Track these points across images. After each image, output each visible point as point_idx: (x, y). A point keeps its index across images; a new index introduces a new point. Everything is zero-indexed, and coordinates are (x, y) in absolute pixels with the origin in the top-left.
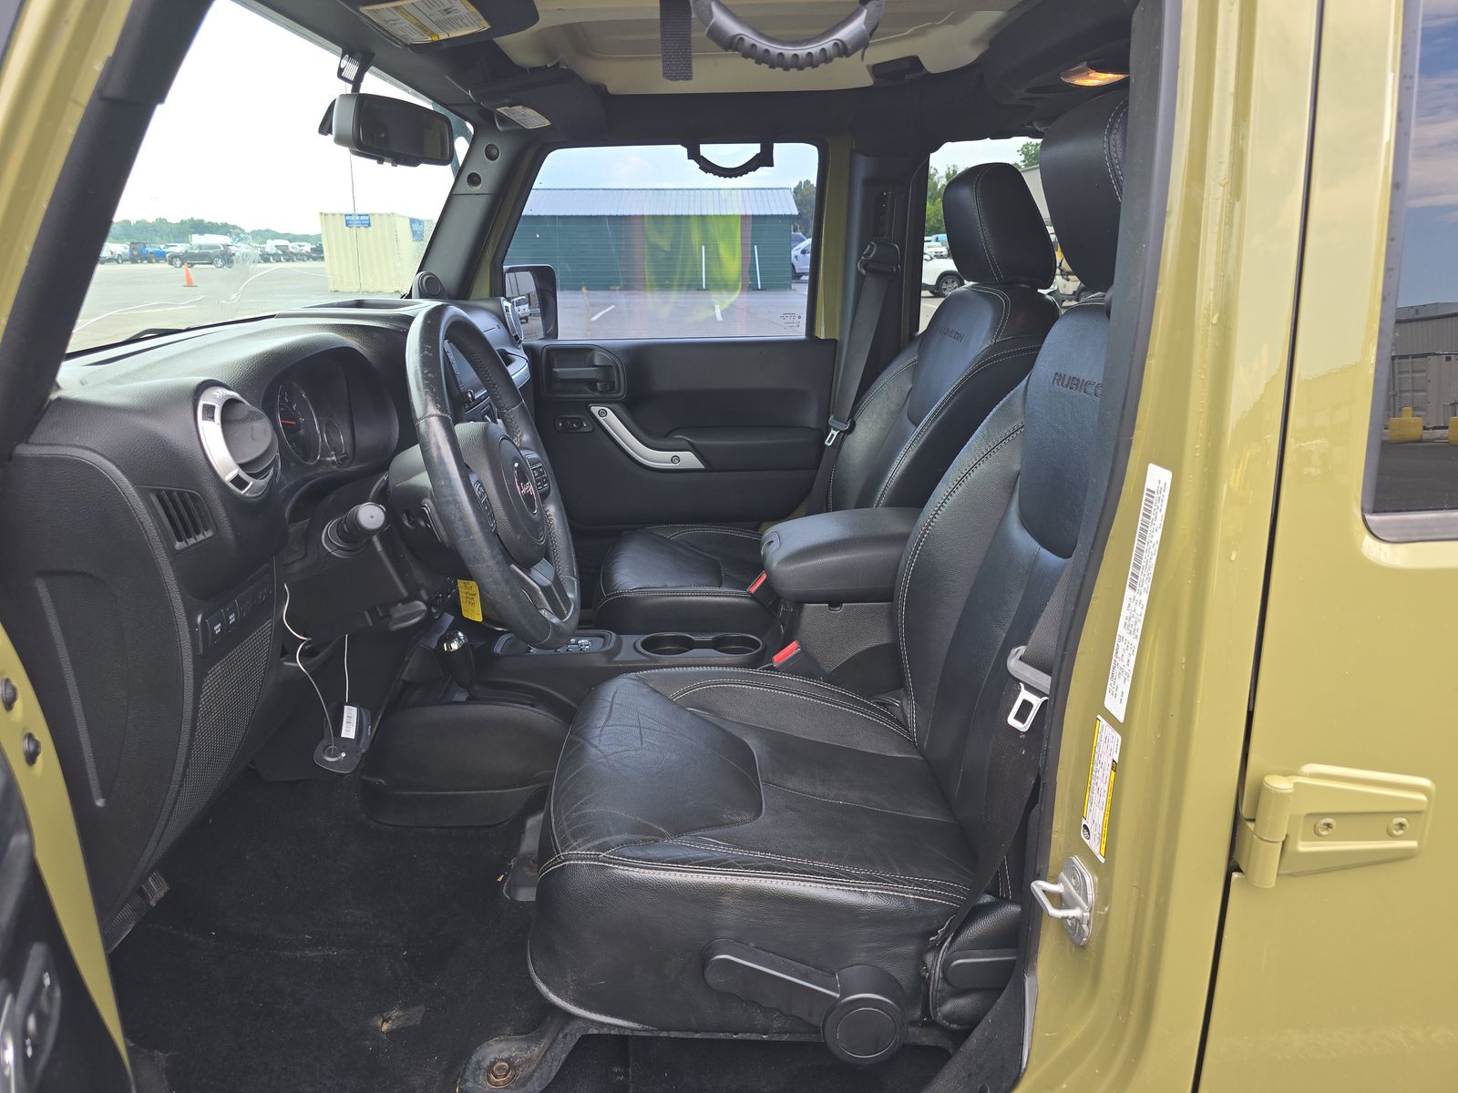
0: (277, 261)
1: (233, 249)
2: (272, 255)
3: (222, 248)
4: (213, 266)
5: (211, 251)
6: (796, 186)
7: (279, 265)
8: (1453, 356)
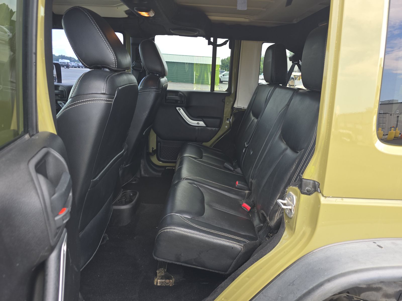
0: (82, 68)
1: (69, 64)
2: (81, 66)
3: (66, 63)
4: (63, 68)
5: (63, 64)
6: (227, 58)
7: (82, 69)
8: (392, 114)
